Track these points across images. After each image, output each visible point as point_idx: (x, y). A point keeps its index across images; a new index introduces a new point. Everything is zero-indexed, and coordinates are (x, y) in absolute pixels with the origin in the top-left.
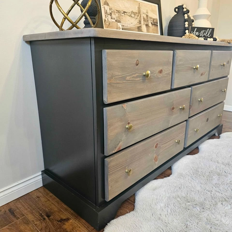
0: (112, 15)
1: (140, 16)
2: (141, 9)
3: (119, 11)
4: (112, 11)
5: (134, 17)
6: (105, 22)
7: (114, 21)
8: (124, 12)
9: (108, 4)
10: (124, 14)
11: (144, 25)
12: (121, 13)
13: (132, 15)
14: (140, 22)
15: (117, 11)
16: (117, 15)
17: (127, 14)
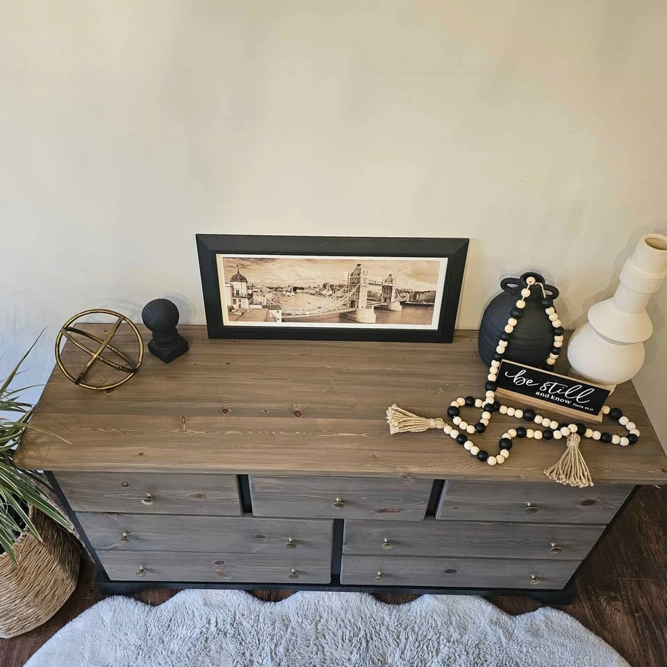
0: (254, 297)
1: (354, 290)
2: (362, 275)
3: (277, 288)
4: (254, 290)
5: (331, 295)
6: (231, 310)
7: (260, 307)
8: (295, 289)
9: (243, 279)
10: (293, 293)
11: (368, 307)
12: (284, 292)
13: (324, 292)
14: (353, 304)
15: (270, 288)
16: (270, 296)
17: (305, 291)
